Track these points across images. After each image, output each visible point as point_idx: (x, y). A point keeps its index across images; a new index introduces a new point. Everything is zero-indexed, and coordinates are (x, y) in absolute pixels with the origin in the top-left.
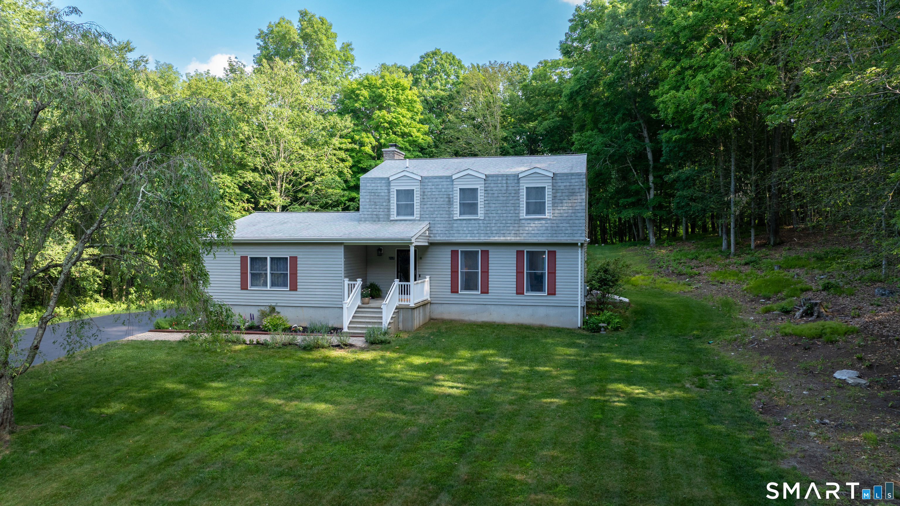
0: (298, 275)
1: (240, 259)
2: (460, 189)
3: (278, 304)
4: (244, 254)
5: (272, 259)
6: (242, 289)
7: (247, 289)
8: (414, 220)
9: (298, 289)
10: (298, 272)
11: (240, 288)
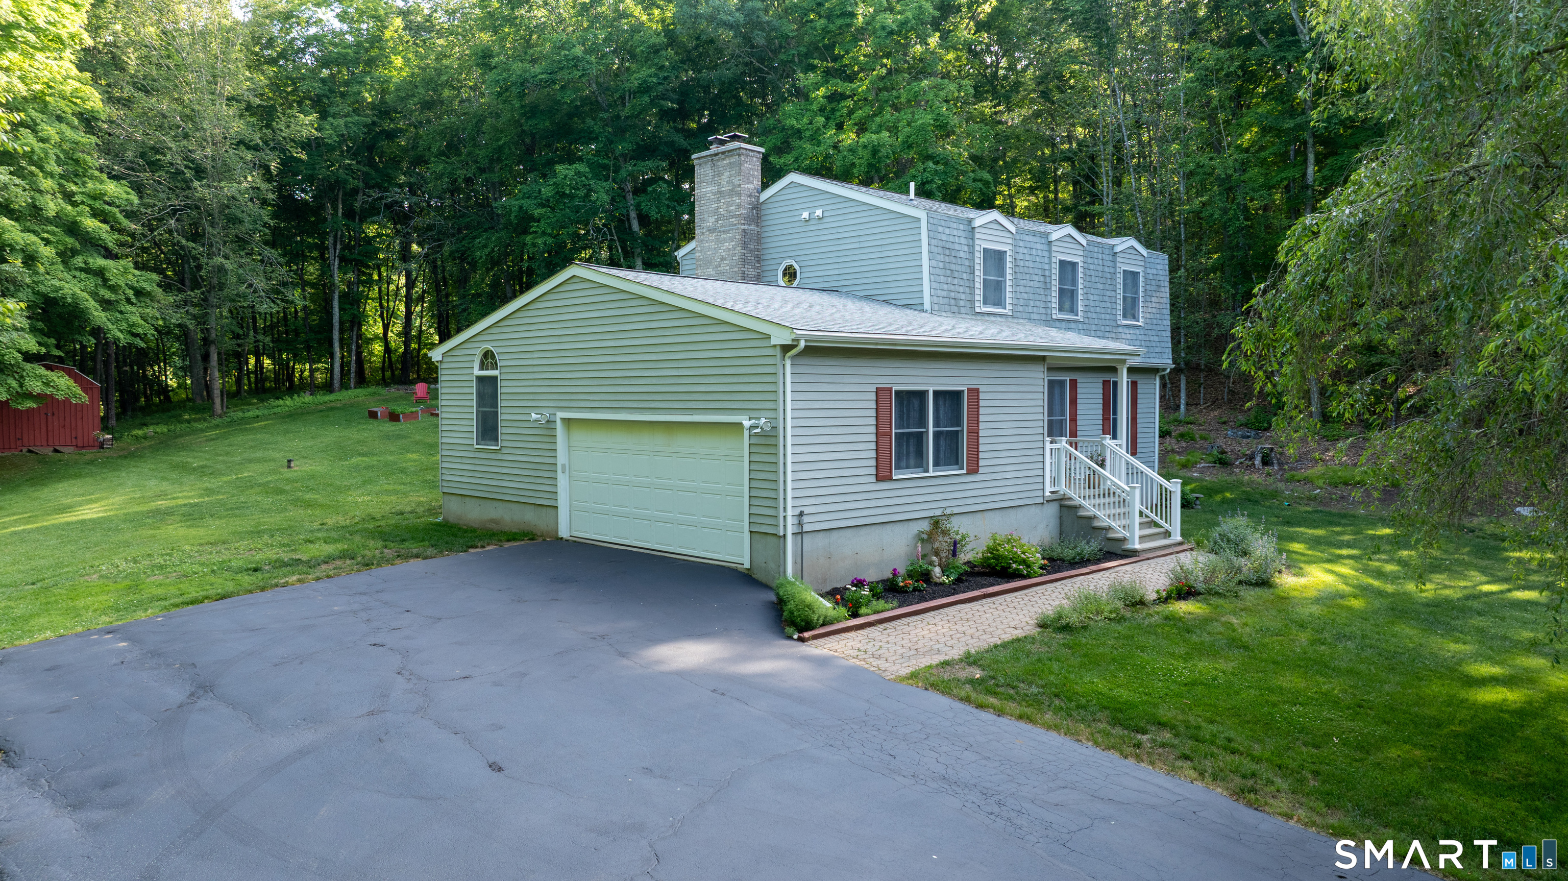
0: (981, 433)
1: (873, 396)
2: (1060, 261)
3: (948, 511)
4: (884, 382)
5: (937, 394)
6: (879, 478)
7: (890, 479)
8: (1006, 316)
9: (980, 469)
10: (981, 426)
11: (874, 477)
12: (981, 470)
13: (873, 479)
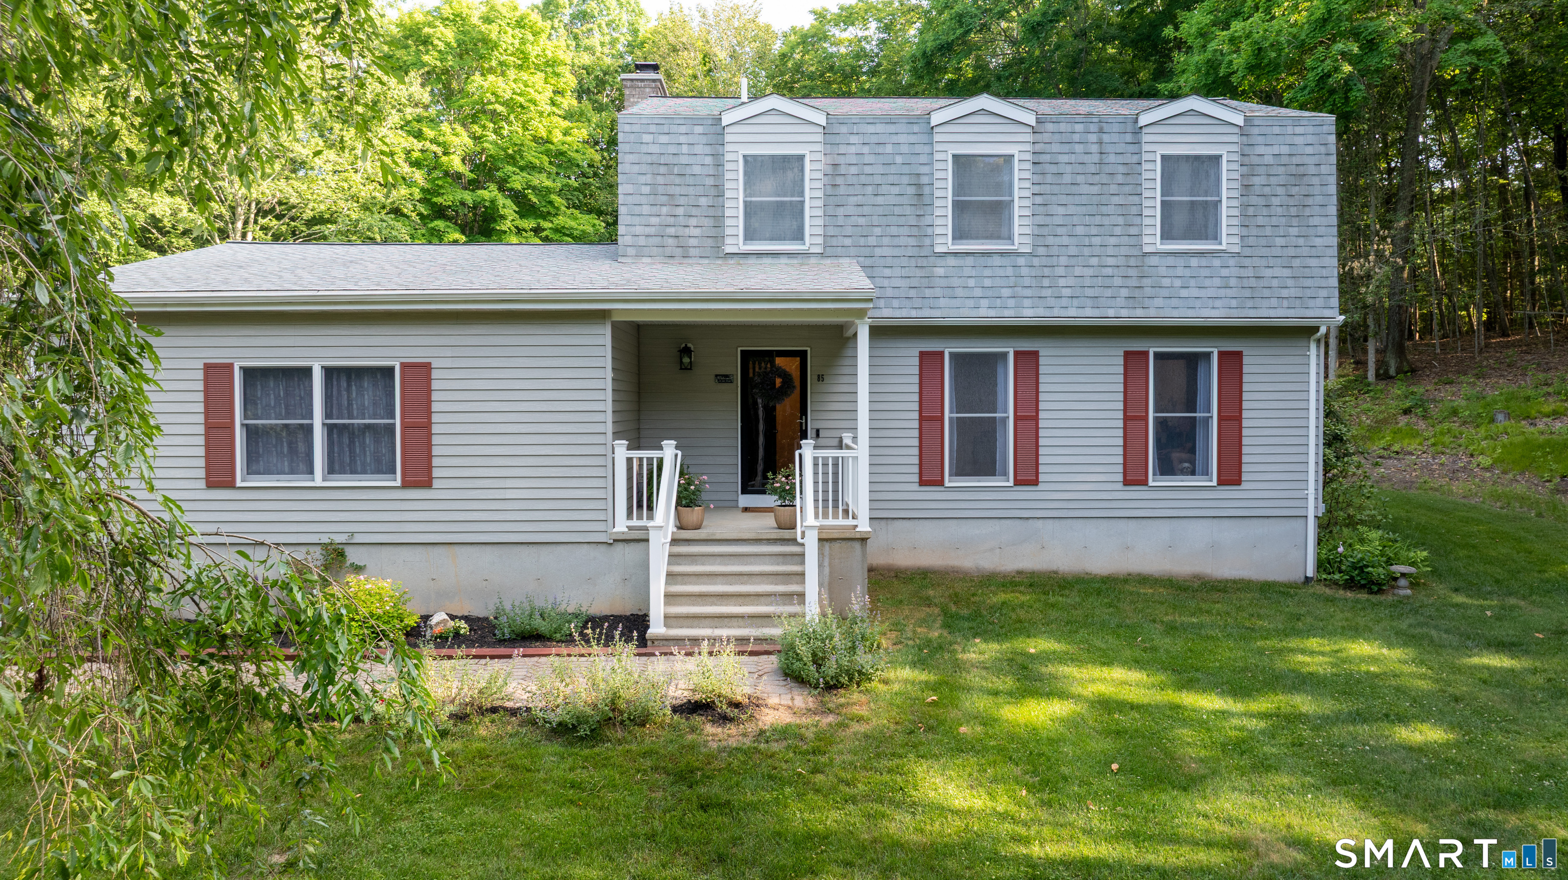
0: (435, 429)
1: (200, 375)
2: (955, 156)
3: (358, 539)
4: (218, 356)
5: (330, 372)
6: (212, 485)
7: (231, 485)
8: (806, 255)
9: (434, 481)
10: (435, 418)
11: (204, 481)
12: (436, 484)
13: (202, 484)
